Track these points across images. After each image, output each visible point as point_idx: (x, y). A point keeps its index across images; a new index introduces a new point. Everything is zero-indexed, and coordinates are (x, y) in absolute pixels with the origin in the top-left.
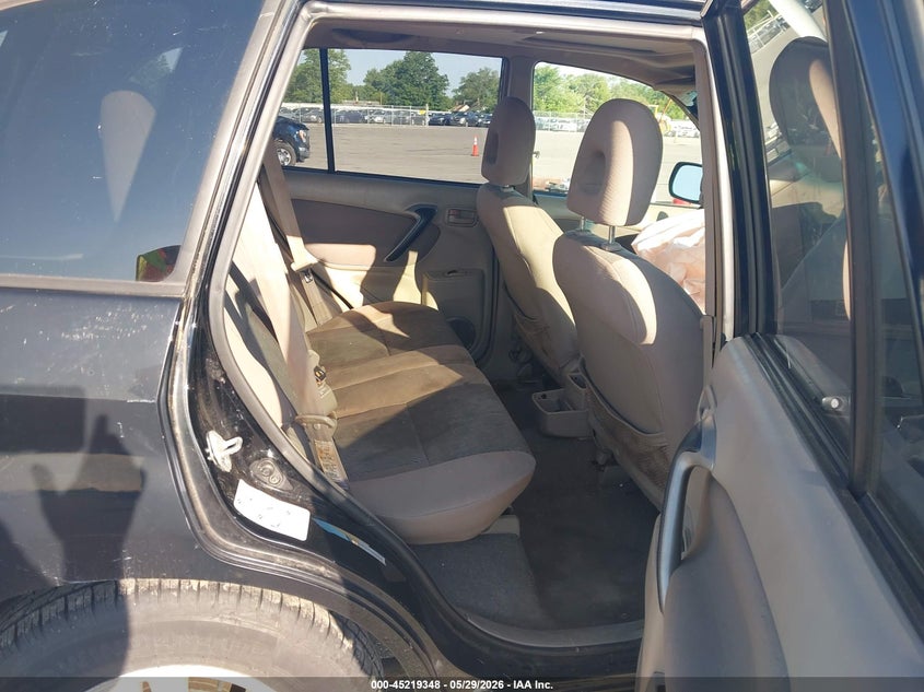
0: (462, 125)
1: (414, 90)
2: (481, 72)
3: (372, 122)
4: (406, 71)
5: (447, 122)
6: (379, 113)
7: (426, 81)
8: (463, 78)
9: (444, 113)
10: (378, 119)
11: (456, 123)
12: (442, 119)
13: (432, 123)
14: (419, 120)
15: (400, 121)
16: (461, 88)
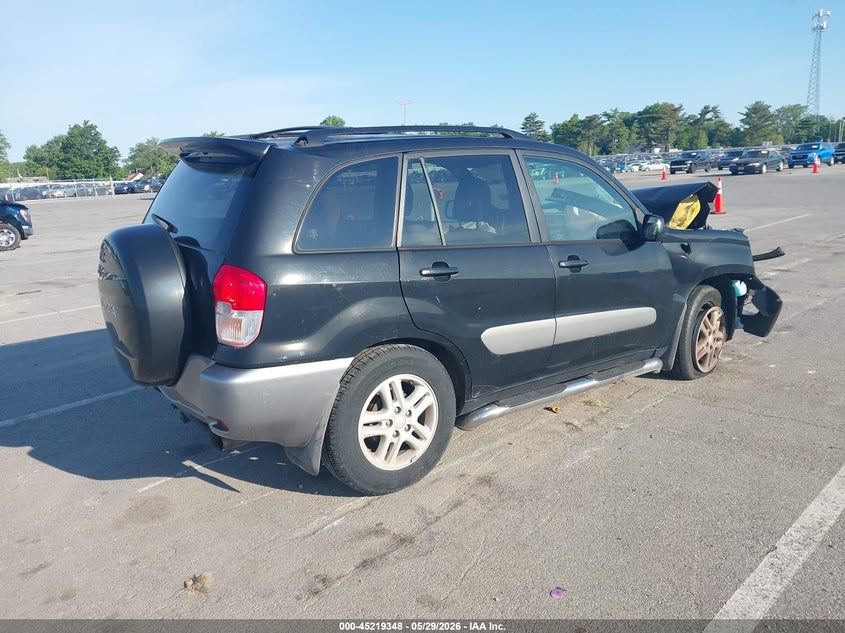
0: (147, 192)
1: (85, 164)
2: (149, 142)
3: (53, 197)
4: (72, 146)
5: (132, 190)
6: (58, 187)
7: (96, 153)
8: (132, 149)
9: (126, 182)
10: (58, 193)
11: (141, 190)
12: (126, 188)
13: (118, 192)
14: (102, 191)
15: (83, 193)
16: (132, 158)
